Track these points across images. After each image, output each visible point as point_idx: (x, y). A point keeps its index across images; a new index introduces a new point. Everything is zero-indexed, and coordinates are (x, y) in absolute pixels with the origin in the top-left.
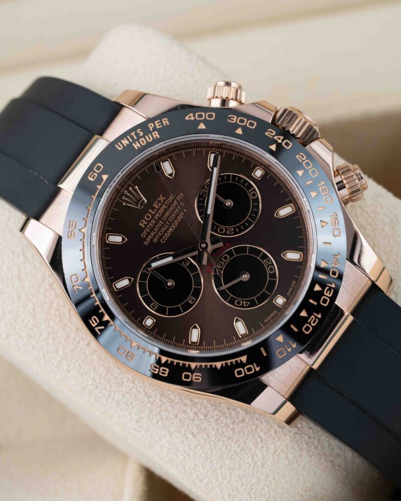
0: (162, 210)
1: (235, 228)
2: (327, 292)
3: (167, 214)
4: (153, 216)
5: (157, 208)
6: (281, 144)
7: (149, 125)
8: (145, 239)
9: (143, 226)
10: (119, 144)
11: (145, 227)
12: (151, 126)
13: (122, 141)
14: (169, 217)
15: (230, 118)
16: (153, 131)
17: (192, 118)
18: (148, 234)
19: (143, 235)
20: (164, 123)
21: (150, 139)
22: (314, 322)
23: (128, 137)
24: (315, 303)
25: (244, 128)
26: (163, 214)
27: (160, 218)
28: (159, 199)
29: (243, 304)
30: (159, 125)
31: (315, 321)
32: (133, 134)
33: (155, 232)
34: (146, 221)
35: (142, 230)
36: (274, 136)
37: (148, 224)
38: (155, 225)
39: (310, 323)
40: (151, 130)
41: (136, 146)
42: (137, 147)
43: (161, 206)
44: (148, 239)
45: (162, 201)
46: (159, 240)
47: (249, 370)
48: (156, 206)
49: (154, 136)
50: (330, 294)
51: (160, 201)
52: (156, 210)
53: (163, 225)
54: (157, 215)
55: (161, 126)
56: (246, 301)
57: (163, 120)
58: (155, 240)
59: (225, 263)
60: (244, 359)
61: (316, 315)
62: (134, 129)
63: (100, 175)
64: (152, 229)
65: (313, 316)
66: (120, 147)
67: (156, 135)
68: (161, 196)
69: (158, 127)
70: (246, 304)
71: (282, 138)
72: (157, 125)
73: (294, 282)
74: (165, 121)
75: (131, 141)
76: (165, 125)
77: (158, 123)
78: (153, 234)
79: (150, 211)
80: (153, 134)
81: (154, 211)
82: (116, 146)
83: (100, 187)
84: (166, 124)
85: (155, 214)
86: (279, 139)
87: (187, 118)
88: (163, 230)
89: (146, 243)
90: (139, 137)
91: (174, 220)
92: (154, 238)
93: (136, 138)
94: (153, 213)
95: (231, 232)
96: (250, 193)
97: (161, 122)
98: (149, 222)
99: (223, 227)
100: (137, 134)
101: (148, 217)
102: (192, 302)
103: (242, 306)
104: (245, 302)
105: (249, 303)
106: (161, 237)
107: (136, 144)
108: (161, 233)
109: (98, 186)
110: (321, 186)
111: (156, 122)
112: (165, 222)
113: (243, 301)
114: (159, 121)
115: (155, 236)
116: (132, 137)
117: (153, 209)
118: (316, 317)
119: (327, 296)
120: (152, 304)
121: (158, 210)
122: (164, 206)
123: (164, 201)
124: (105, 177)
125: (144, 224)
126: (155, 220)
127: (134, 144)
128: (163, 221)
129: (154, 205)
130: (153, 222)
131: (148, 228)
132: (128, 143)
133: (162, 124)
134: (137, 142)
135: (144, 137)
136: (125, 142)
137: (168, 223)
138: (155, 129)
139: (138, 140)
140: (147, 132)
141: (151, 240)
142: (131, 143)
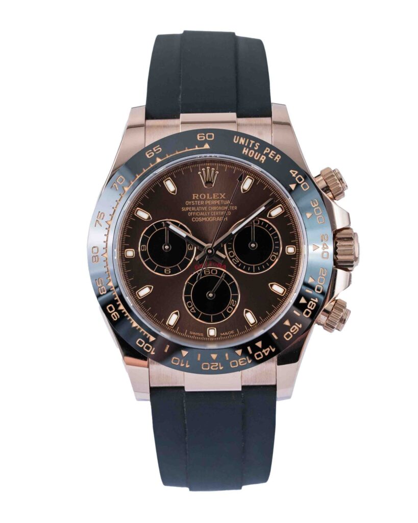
0: (214, 202)
1: (240, 262)
2: (241, 361)
3: (215, 208)
4: (206, 199)
5: (214, 198)
7: (267, 148)
8: (186, 206)
9: (194, 198)
10: (238, 137)
11: (194, 200)
12: (268, 150)
13: (242, 138)
14: (213, 211)
15: (313, 201)
16: (264, 155)
17: (294, 175)
18: (191, 206)
19: (188, 203)
20: (276, 158)
21: (257, 157)
22: (213, 367)
23: (248, 140)
24: (228, 359)
25: (313, 217)
26: (213, 205)
27: (208, 205)
28: (221, 194)
29: (191, 308)
30: (272, 156)
31: (215, 367)
32: (252, 142)
33: (196, 209)
34: (199, 197)
35: (191, 199)
37: (197, 200)
38: (201, 206)
39: (211, 365)
40: (264, 153)
41: (245, 151)
42: (245, 153)
43: (217, 200)
44: (187, 209)
45: (221, 198)
46: (192, 216)
47: (148, 348)
48: (214, 196)
49: (261, 159)
50: (242, 363)
51: (220, 196)
52: (211, 198)
53: (204, 211)
54: (209, 202)
55: (272, 158)
56: (195, 309)
57: (278, 155)
58: (190, 214)
59: (211, 274)
60: (152, 339)
61: (220, 365)
62: (255, 140)
63: (206, 141)
64: (196, 206)
65: (217, 364)
66: (236, 140)
67: (263, 159)
68: (224, 194)
69: (270, 156)
70: (193, 310)
72: (271, 154)
73: (232, 332)
74: (278, 157)
75: (246, 145)
76: (275, 160)
77: (273, 153)
78: (193, 209)
79: (208, 195)
80: (263, 156)
81: (210, 197)
82: (235, 137)
83: (197, 148)
84: (277, 160)
85: (208, 200)
87: (291, 171)
88: (202, 214)
89: (183, 209)
90: (252, 148)
91: (213, 216)
92: (191, 212)
93: (250, 146)
94: (208, 198)
95: (235, 262)
96: (273, 254)
97: (276, 155)
98: (200, 200)
99: (235, 254)
100: (254, 145)
101: (203, 196)
102: (167, 272)
103: (189, 309)
104: (193, 308)
105: (195, 312)
106: (195, 216)
107: (246, 150)
108: (198, 214)
109: (197, 146)
110: (314, 302)
111: (272, 152)
112: (208, 211)
113: (193, 306)
114: (275, 153)
115: (193, 211)
116: (249, 143)
117: (211, 195)
118: (218, 366)
119: (238, 363)
120: (144, 246)
121: (213, 199)
122: (218, 202)
123: (223, 199)
124: (207, 146)
125: (195, 198)
126: (205, 203)
127: (245, 148)
128: (207, 209)
129: (214, 194)
130: (202, 203)
131: (195, 203)
132: (243, 143)
133: (274, 157)
134: (248, 149)
135: (256, 151)
136: (242, 141)
137: (209, 213)
138: (267, 155)
139: (250, 149)
140: (261, 151)
141: (189, 211)
142: (244, 146)
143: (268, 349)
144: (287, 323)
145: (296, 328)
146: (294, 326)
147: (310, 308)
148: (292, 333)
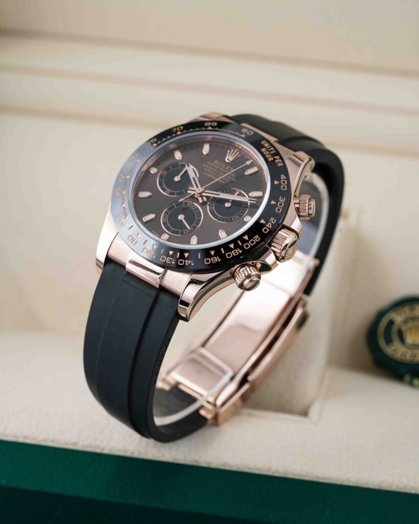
0: (225, 171)
1: (213, 210)
4: (221, 167)
6: (266, 226)
7: (278, 157)
8: (206, 164)
10: (266, 142)
11: (214, 163)
15: (283, 198)
16: (273, 158)
17: (282, 178)
18: (210, 165)
19: (209, 163)
21: (268, 156)
22: (150, 254)
23: (270, 146)
24: (161, 253)
25: (276, 206)
26: (222, 172)
27: (219, 170)
29: (165, 219)
32: (272, 149)
34: (218, 163)
35: (212, 162)
36: (271, 222)
38: (215, 168)
41: (263, 150)
43: (227, 170)
46: (206, 171)
48: (227, 168)
50: (168, 261)
51: (231, 169)
53: (215, 172)
54: (221, 169)
56: (166, 221)
57: (281, 164)
58: (205, 169)
59: (191, 207)
62: (275, 149)
64: (212, 167)
65: (154, 253)
66: (263, 143)
67: (271, 159)
71: (270, 227)
72: (278, 160)
75: (267, 148)
78: (210, 168)
79: (224, 165)
82: (264, 141)
83: (237, 134)
84: (278, 165)
86: (269, 225)
87: (282, 176)
88: (212, 173)
89: (204, 165)
93: (269, 150)
94: (223, 167)
95: (211, 209)
96: (236, 216)
97: (280, 162)
98: (217, 165)
99: (214, 204)
100: (272, 151)
101: (220, 164)
102: (166, 192)
103: (163, 219)
105: (165, 221)
106: (207, 172)
107: (265, 149)
108: (210, 172)
110: (238, 251)
111: (280, 160)
112: (217, 173)
115: (208, 169)
116: (270, 148)
117: (226, 166)
119: (166, 259)
121: (225, 169)
124: (243, 136)
125: (216, 163)
126: (219, 168)
129: (228, 166)
130: (217, 167)
131: (213, 165)
133: (278, 163)
135: (270, 153)
136: (267, 145)
137: (216, 175)
138: (275, 159)
139: (267, 151)
140: (273, 155)
141: (206, 167)
142: (265, 147)
143: (190, 262)
144: (212, 253)
145: (216, 259)
146: (216, 258)
147: (234, 254)
148: (211, 261)
